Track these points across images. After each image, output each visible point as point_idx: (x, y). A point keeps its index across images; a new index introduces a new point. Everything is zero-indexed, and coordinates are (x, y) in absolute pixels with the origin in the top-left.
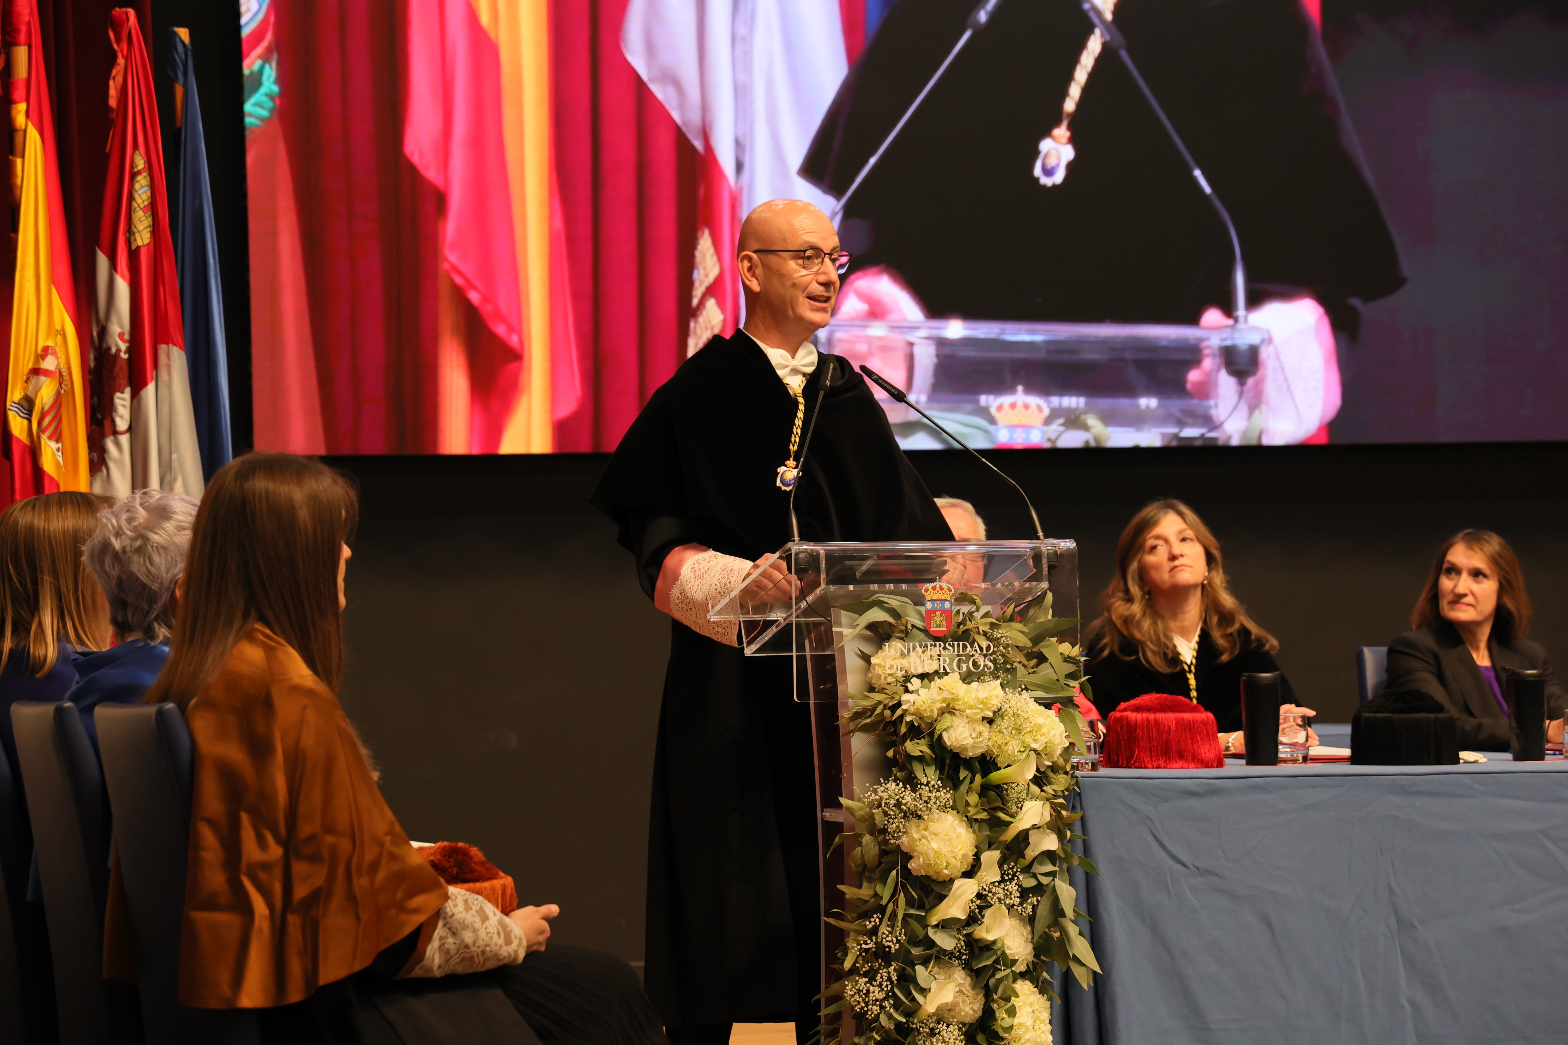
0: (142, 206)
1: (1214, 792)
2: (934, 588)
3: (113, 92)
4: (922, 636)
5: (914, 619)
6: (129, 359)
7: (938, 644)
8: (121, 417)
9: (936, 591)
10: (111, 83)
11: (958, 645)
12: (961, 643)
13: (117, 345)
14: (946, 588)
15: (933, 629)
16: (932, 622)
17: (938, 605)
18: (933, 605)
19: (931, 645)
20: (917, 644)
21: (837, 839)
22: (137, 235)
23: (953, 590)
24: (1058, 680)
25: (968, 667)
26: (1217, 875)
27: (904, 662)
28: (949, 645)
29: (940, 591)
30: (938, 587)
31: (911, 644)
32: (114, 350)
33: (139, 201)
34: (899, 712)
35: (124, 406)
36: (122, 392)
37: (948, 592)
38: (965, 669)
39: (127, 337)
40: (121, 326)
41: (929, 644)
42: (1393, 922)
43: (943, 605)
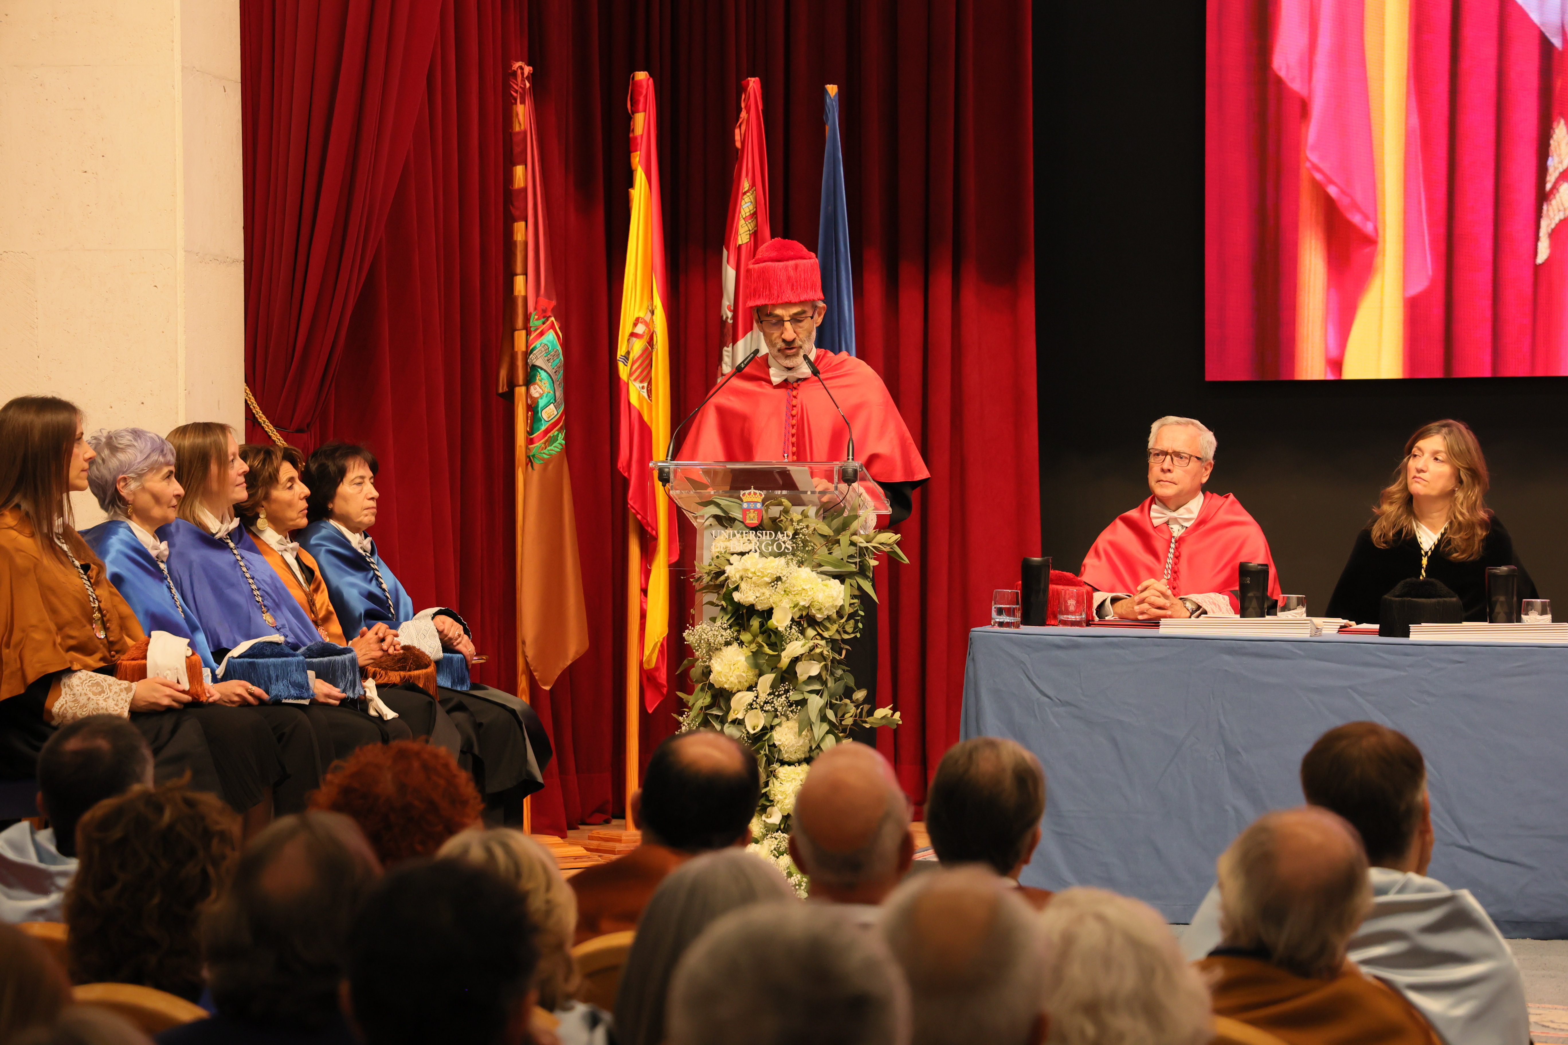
0: (744, 216)
1: (1076, 646)
2: (750, 494)
3: (737, 137)
4: (742, 526)
5: (737, 514)
6: (733, 323)
7: (751, 532)
8: (726, 364)
9: (751, 496)
10: (737, 131)
11: (766, 534)
12: (768, 532)
13: (726, 314)
14: (758, 494)
15: (748, 521)
16: (747, 517)
17: (752, 506)
18: (748, 506)
19: (746, 533)
20: (736, 532)
21: (685, 662)
22: (739, 238)
23: (763, 496)
25: (772, 549)
26: (1076, 706)
27: (728, 544)
28: (759, 533)
29: (754, 496)
30: (752, 493)
31: (731, 532)
32: (724, 317)
33: (743, 213)
34: (722, 578)
35: (728, 356)
36: (728, 347)
37: (759, 496)
38: (770, 550)
40: (729, 301)
41: (744, 532)
42: (1221, 748)
43: (756, 506)
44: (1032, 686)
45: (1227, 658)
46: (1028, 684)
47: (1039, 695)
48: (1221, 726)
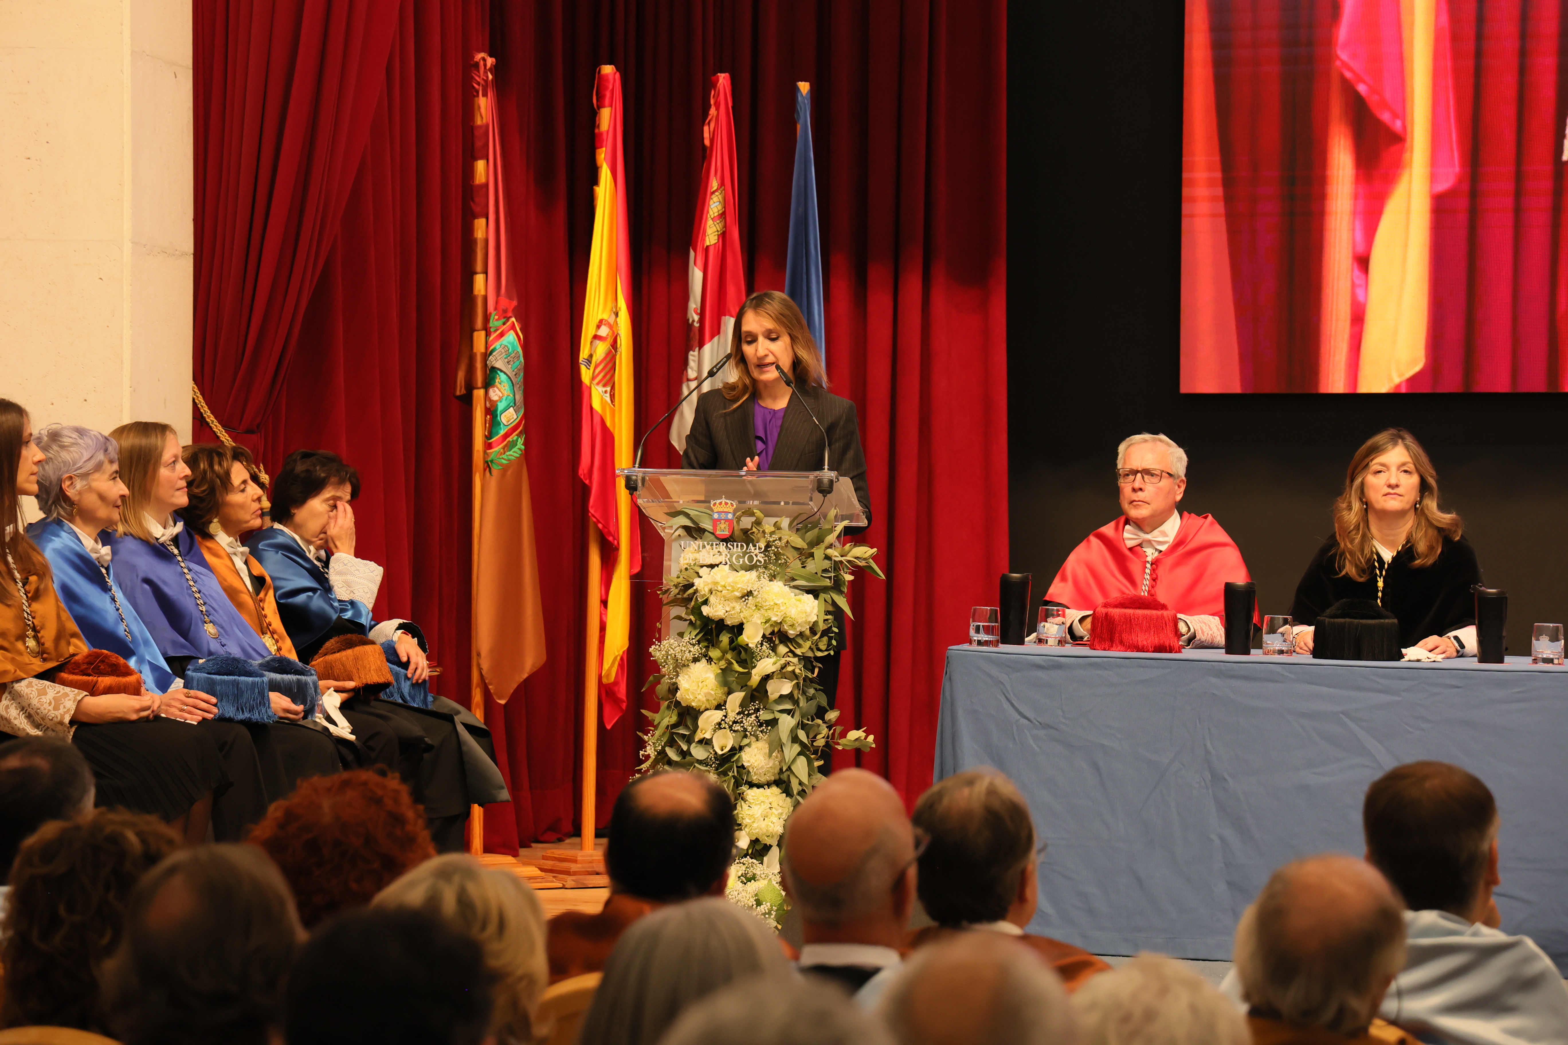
0: (712, 217)
1: (1058, 666)
2: (721, 504)
3: (706, 135)
4: (712, 537)
5: (707, 525)
6: (700, 326)
7: (721, 543)
8: (692, 369)
9: (722, 506)
10: (706, 128)
11: (737, 546)
12: (739, 544)
13: (693, 317)
14: (729, 504)
15: (718, 533)
16: (718, 528)
17: (723, 516)
18: (719, 516)
19: (716, 545)
20: (706, 543)
21: (651, 678)
22: (707, 238)
23: (735, 506)
24: (816, 573)
25: (744, 561)
26: (1056, 729)
27: (697, 555)
28: (730, 544)
29: (725, 506)
30: (723, 503)
31: (701, 543)
32: (691, 321)
33: (711, 213)
34: (691, 591)
35: (694, 361)
36: (694, 351)
37: (731, 506)
38: (741, 562)
39: (699, 311)
40: (696, 304)
41: (714, 543)
42: (1208, 775)
43: (727, 516)
44: (1011, 708)
45: (1214, 680)
46: (1006, 705)
47: (1018, 717)
48: (1207, 751)
